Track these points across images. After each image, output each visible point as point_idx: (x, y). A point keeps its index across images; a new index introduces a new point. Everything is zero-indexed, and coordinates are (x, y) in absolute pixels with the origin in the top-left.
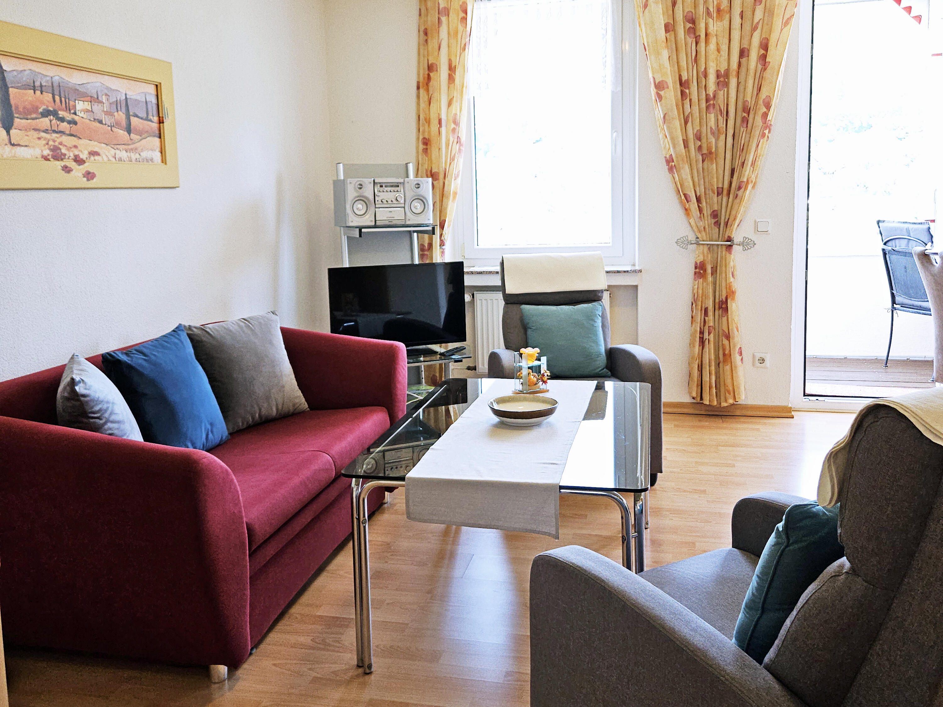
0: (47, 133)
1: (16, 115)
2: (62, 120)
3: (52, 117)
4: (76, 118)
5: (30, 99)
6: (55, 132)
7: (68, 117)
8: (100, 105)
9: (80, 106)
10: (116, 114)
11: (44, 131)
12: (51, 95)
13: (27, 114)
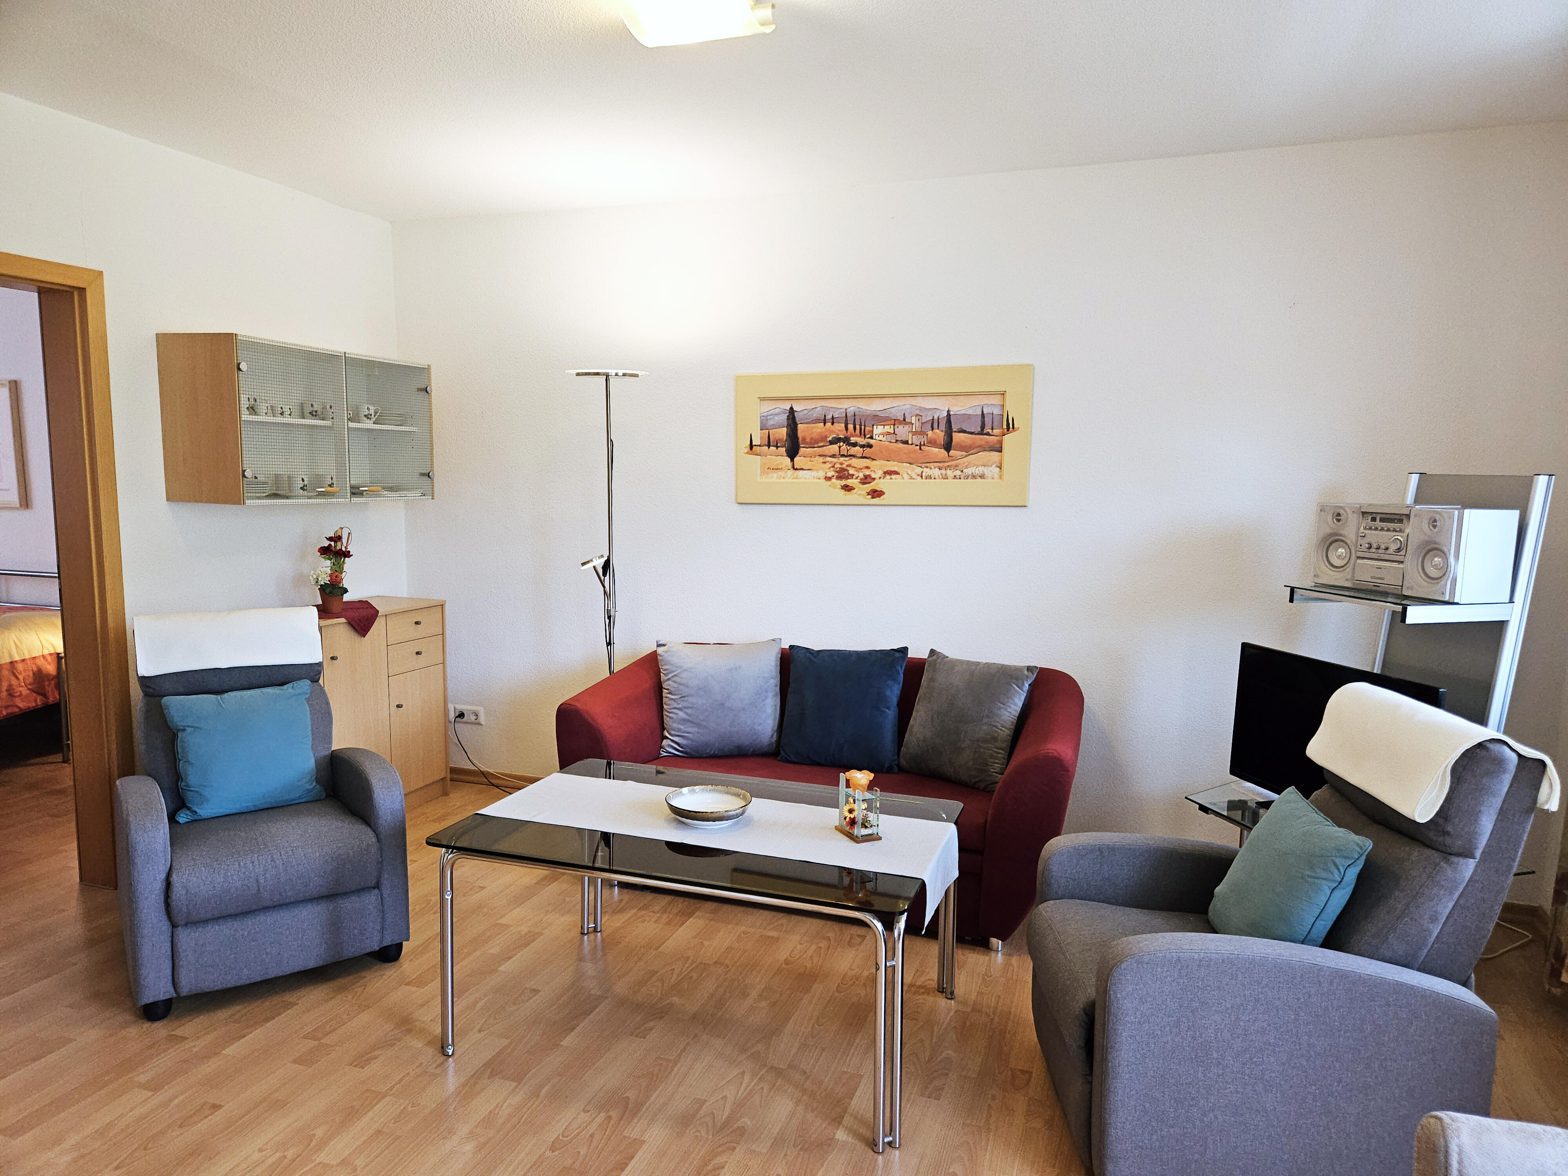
0: (835, 458)
1: (802, 446)
2: (855, 445)
3: (841, 444)
4: (872, 442)
5: (819, 430)
6: (843, 456)
7: (861, 441)
8: (907, 427)
9: (878, 430)
10: (930, 433)
11: (830, 456)
12: (843, 425)
13: (813, 444)
